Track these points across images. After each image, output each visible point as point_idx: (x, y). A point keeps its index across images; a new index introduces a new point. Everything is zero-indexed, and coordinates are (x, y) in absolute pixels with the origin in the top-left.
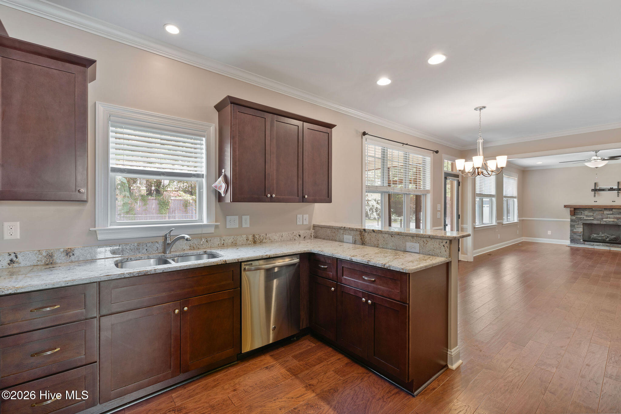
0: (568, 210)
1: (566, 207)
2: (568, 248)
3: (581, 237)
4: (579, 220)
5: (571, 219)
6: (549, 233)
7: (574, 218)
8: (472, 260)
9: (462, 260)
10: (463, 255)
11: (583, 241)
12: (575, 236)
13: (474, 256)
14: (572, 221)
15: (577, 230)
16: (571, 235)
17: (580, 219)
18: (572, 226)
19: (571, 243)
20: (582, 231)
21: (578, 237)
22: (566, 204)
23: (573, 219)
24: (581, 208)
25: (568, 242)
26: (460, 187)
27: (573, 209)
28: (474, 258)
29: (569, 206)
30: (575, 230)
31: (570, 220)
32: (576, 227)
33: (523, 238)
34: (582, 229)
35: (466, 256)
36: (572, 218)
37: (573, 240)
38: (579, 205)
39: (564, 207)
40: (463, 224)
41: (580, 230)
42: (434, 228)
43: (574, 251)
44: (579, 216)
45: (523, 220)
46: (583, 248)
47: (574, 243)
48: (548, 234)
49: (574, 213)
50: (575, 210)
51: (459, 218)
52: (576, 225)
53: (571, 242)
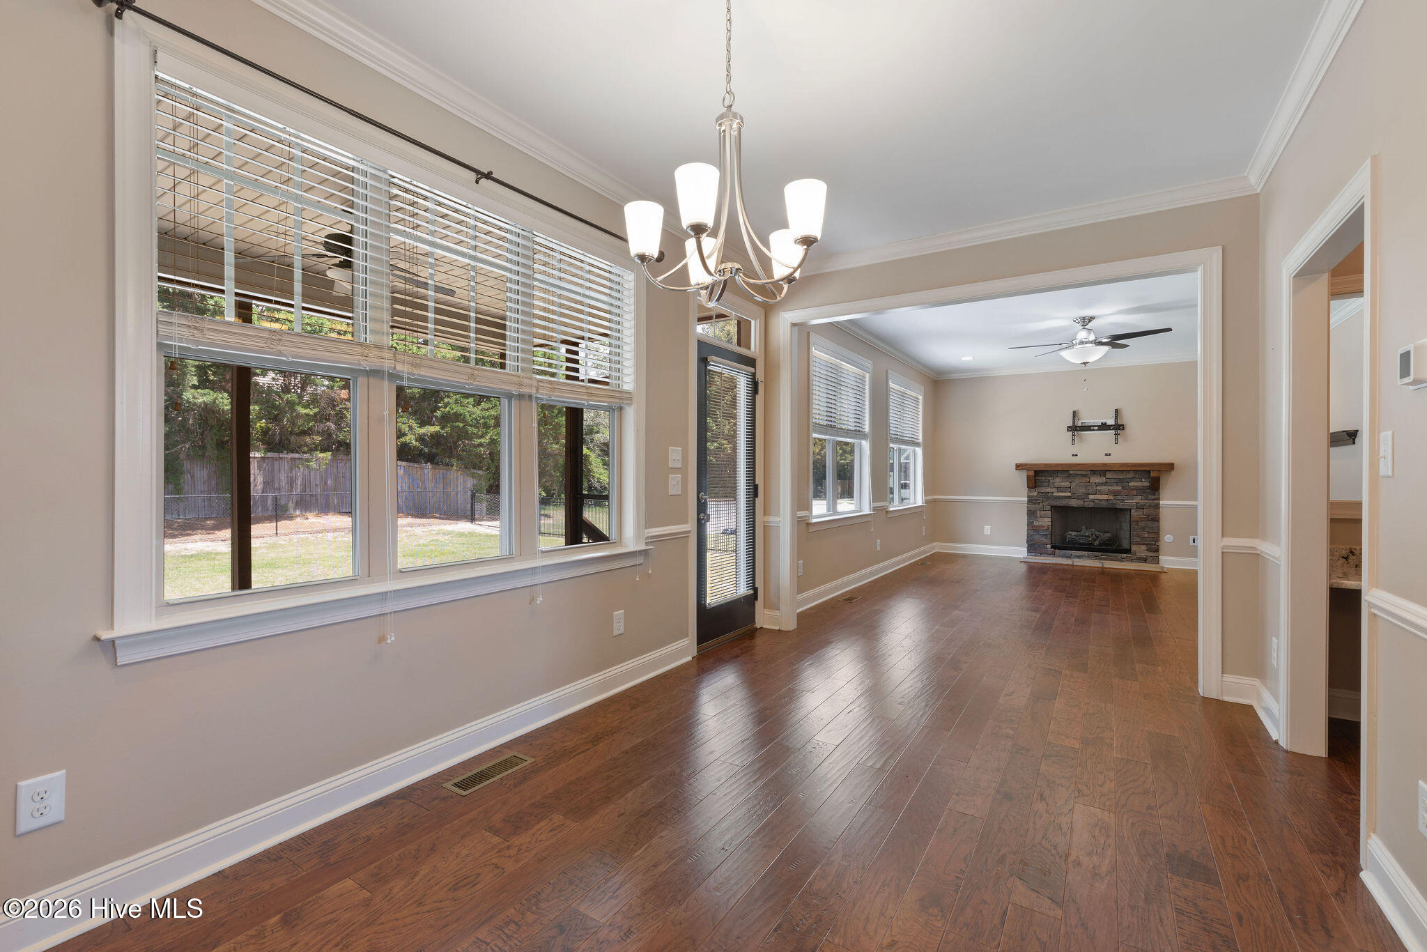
0: (1023, 476)
1: (1022, 468)
2: (1024, 568)
3: (1048, 541)
4: (1045, 499)
5: (1029, 497)
6: (987, 530)
7: (1036, 494)
8: (790, 624)
9: (764, 627)
10: (767, 612)
11: (1052, 547)
12: (1037, 537)
13: (798, 611)
14: (1030, 500)
15: (1040, 523)
16: (1029, 536)
17: (1046, 496)
18: (1031, 514)
19: (1029, 554)
20: (1050, 524)
21: (1045, 540)
22: (1022, 461)
23: (1032, 496)
24: (1048, 471)
25: (1021, 552)
26: (760, 398)
27: (1032, 473)
28: (801, 616)
29: (1026, 465)
30: (1036, 523)
31: (1026, 499)
32: (1038, 516)
33: (936, 544)
34: (1050, 520)
35: (777, 613)
36: (1031, 494)
37: (1033, 547)
38: (1044, 464)
39: (1017, 469)
40: (769, 515)
41: (1046, 522)
42: (650, 530)
43: (1035, 574)
44: (1044, 490)
45: (935, 501)
46: (1053, 564)
47: (1034, 554)
48: (985, 533)
49: (1035, 482)
50: (1038, 476)
51: (756, 495)
52: (1039, 512)
53: (1029, 551)
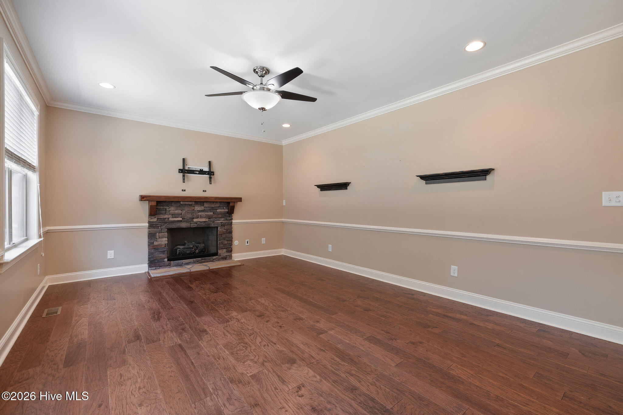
0: (145, 207)
1: (145, 199)
2: (145, 281)
3: (166, 254)
4: (162, 224)
5: (149, 222)
6: (111, 254)
7: (155, 220)
11: (168, 260)
12: (156, 254)
14: (151, 225)
15: (159, 243)
16: (149, 254)
17: (164, 221)
18: (151, 236)
19: (150, 269)
20: (167, 242)
21: (162, 255)
22: (144, 193)
23: (153, 222)
24: (165, 202)
25: (142, 268)
27: (154, 203)
29: (149, 196)
30: (156, 243)
31: (147, 225)
32: (158, 237)
33: (48, 277)
34: (167, 239)
36: (151, 220)
37: (153, 263)
39: (141, 200)
41: (164, 241)
44: (162, 216)
47: (154, 268)
48: (109, 258)
49: (155, 210)
50: (158, 205)
52: (157, 234)
53: (149, 267)
